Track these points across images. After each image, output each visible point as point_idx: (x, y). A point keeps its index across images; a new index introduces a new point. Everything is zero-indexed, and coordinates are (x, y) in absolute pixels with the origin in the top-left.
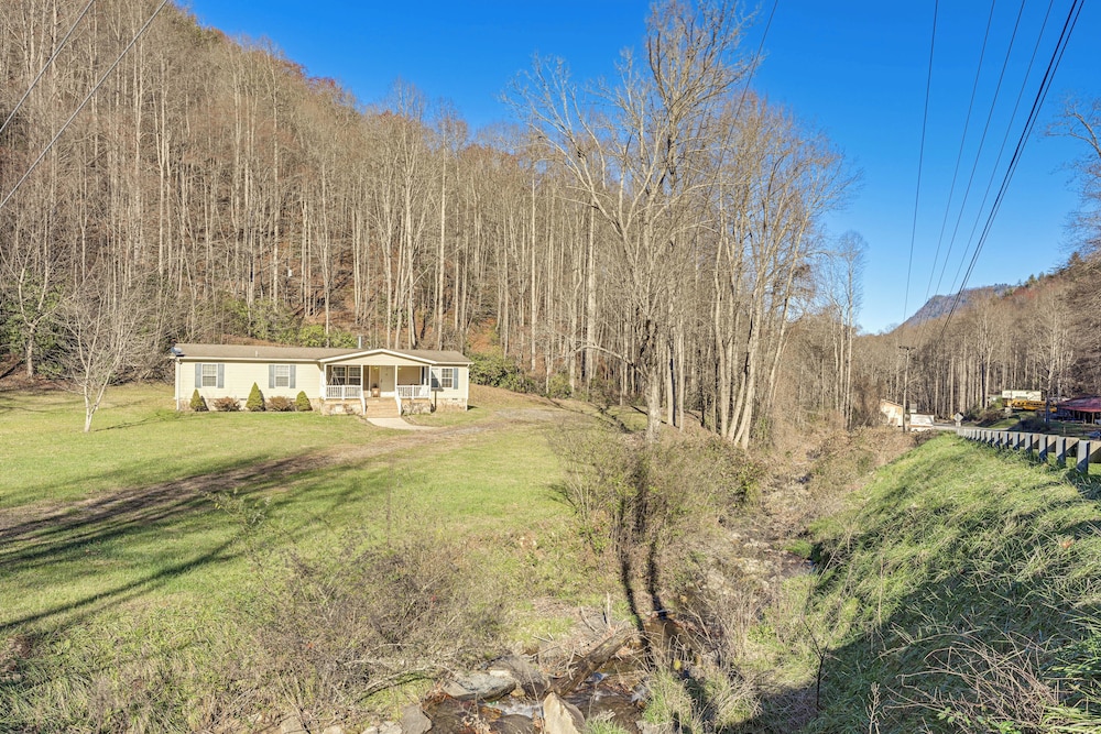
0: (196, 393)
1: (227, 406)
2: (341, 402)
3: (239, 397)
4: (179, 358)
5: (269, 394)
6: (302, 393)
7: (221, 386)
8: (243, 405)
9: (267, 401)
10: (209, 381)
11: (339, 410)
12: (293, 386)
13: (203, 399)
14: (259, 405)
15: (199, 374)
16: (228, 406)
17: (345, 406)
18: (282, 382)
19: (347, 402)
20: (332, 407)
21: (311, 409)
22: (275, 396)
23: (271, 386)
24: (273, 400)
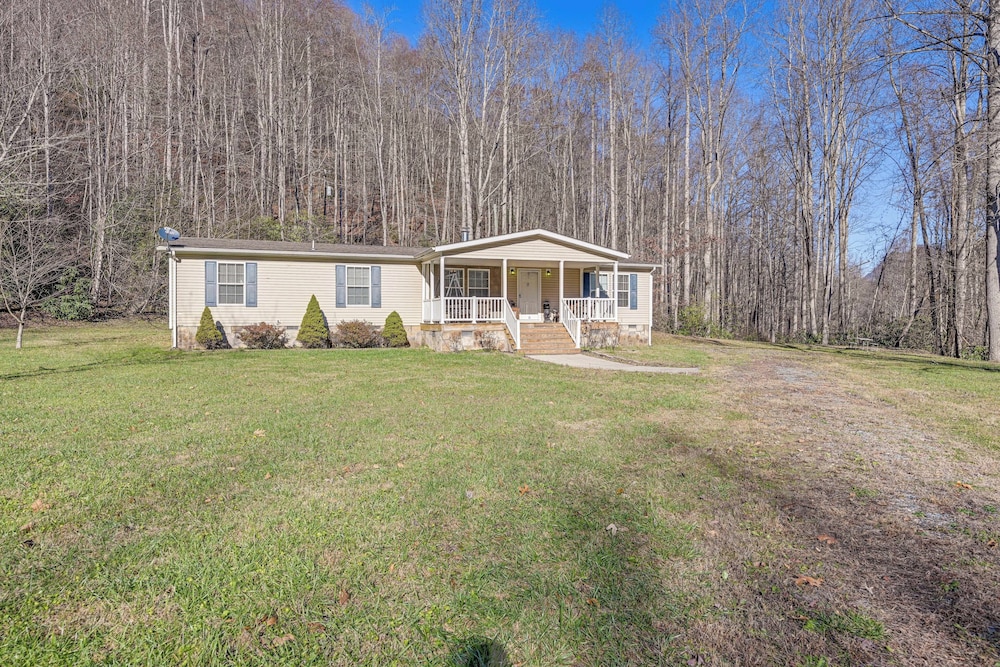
0: (207, 315)
1: (263, 338)
2: (470, 328)
3: (285, 322)
4: (174, 251)
5: (337, 317)
6: (395, 315)
7: (252, 303)
8: (292, 337)
9: (334, 330)
10: (231, 294)
11: (467, 342)
12: (377, 304)
13: (220, 327)
14: (319, 337)
15: (213, 282)
16: (265, 339)
17: (478, 334)
18: (358, 295)
19: (480, 328)
20: (456, 337)
21: (407, 344)
22: (347, 320)
23: (340, 304)
24: (345, 327)
